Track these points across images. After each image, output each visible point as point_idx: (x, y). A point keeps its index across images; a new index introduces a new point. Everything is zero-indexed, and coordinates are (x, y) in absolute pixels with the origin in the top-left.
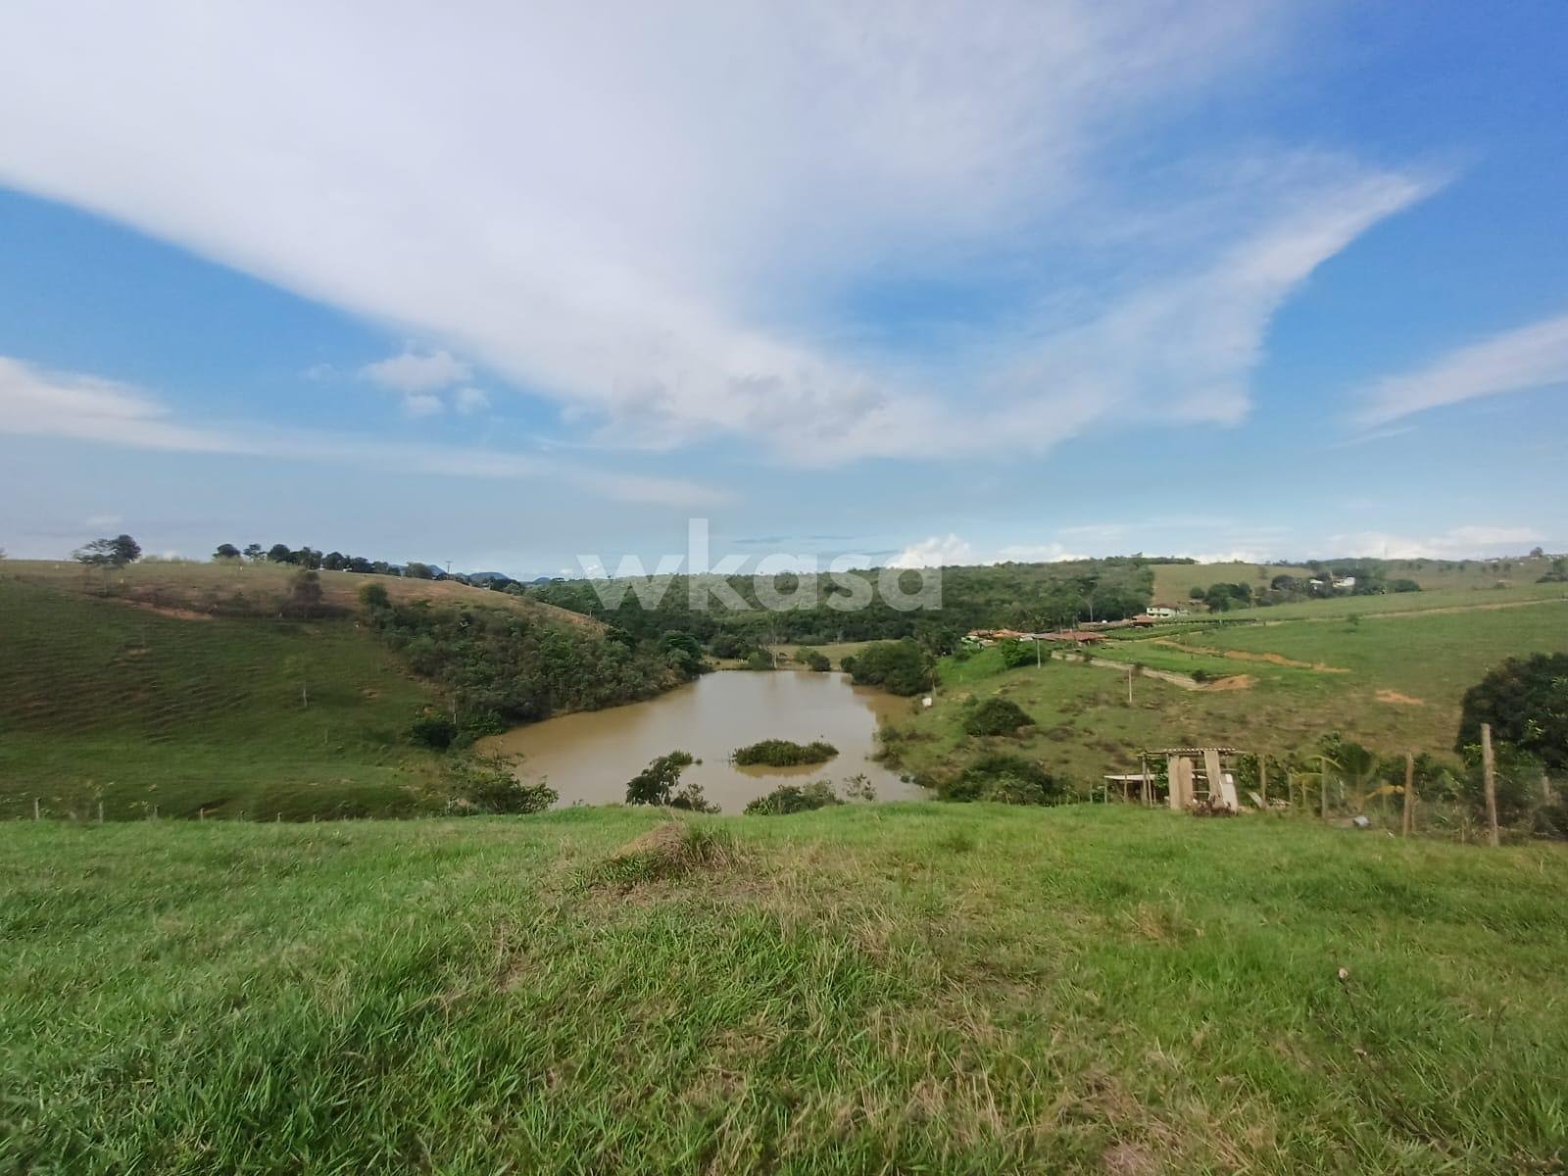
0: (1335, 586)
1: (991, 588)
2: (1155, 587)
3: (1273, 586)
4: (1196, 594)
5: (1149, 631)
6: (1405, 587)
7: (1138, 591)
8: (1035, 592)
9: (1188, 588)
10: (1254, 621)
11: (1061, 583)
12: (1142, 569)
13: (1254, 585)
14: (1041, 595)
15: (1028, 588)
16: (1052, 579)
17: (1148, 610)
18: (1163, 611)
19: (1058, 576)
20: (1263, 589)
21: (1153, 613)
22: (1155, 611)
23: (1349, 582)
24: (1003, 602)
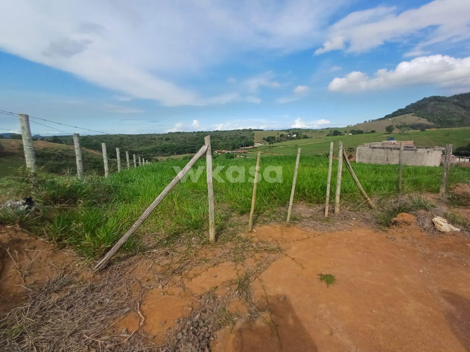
0: (292, 136)
1: (214, 138)
2: (255, 137)
3: (280, 136)
4: (264, 139)
5: (257, 150)
6: (305, 137)
7: (251, 138)
8: (226, 139)
9: (263, 137)
10: (278, 146)
11: (232, 137)
12: (251, 133)
13: (276, 136)
14: (228, 140)
15: (224, 138)
16: (230, 135)
17: (255, 144)
18: (259, 144)
19: (231, 135)
20: (278, 137)
21: (256, 145)
22: (257, 144)
23: (295, 135)
24: (218, 142)
